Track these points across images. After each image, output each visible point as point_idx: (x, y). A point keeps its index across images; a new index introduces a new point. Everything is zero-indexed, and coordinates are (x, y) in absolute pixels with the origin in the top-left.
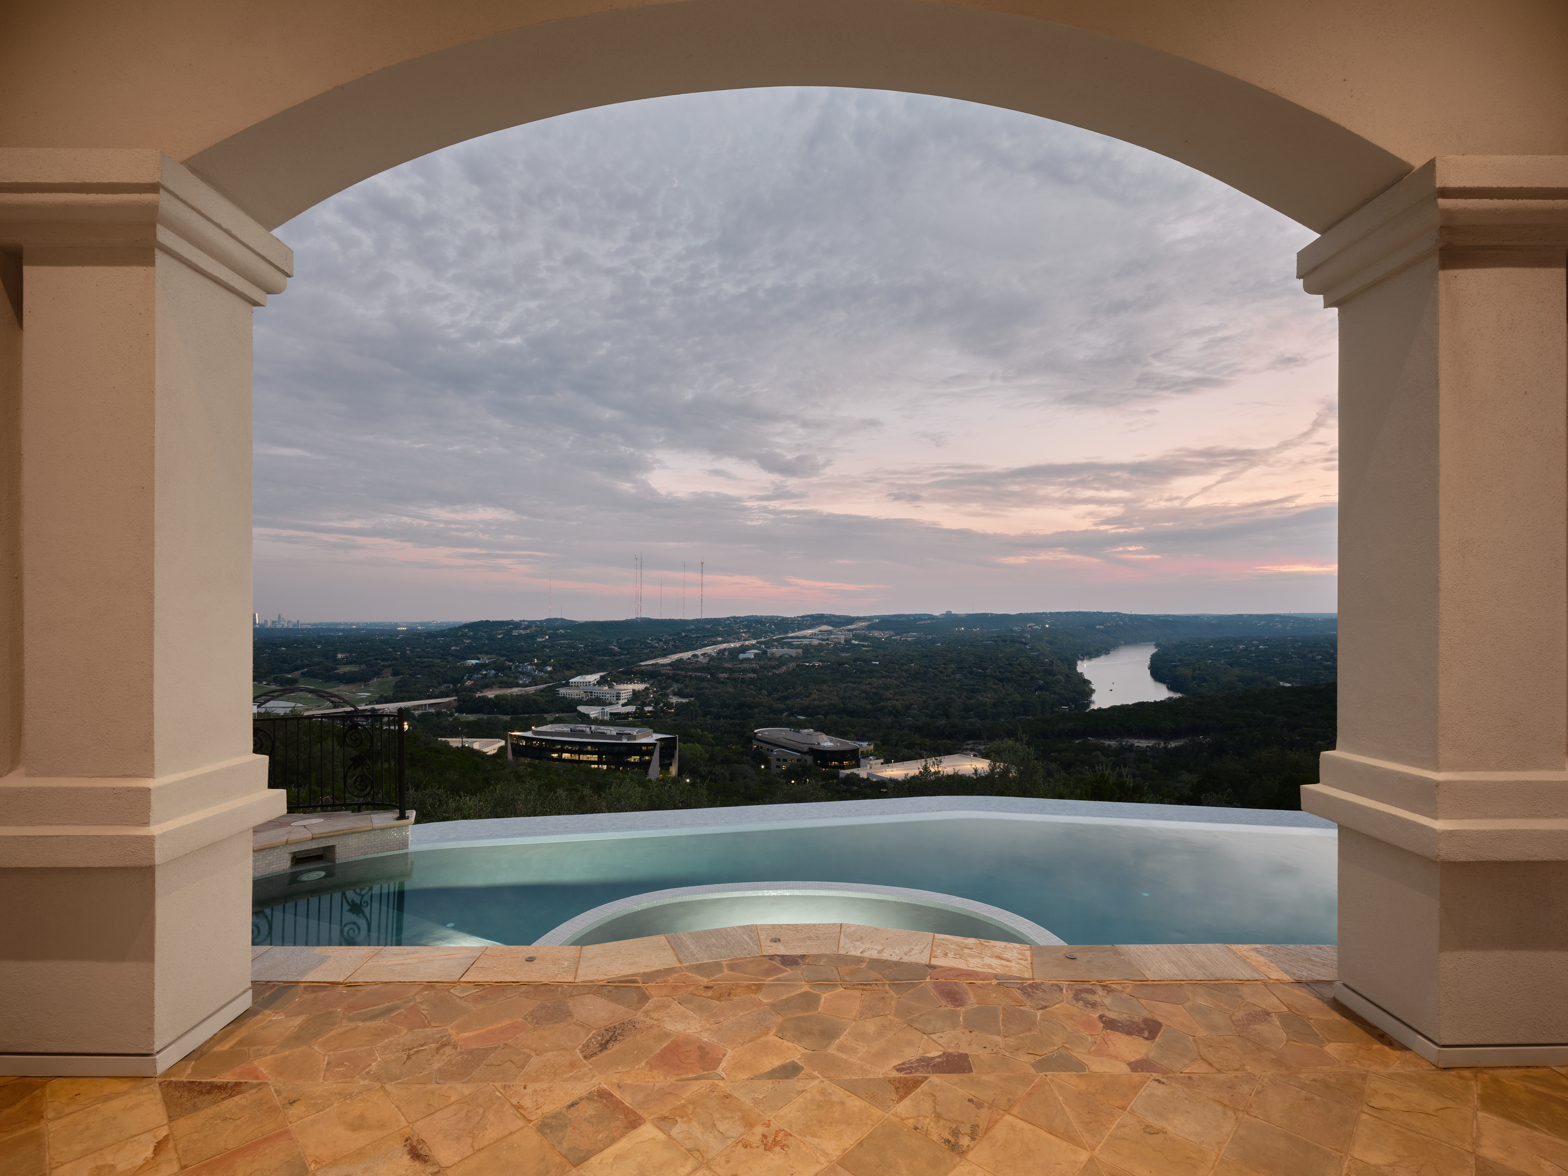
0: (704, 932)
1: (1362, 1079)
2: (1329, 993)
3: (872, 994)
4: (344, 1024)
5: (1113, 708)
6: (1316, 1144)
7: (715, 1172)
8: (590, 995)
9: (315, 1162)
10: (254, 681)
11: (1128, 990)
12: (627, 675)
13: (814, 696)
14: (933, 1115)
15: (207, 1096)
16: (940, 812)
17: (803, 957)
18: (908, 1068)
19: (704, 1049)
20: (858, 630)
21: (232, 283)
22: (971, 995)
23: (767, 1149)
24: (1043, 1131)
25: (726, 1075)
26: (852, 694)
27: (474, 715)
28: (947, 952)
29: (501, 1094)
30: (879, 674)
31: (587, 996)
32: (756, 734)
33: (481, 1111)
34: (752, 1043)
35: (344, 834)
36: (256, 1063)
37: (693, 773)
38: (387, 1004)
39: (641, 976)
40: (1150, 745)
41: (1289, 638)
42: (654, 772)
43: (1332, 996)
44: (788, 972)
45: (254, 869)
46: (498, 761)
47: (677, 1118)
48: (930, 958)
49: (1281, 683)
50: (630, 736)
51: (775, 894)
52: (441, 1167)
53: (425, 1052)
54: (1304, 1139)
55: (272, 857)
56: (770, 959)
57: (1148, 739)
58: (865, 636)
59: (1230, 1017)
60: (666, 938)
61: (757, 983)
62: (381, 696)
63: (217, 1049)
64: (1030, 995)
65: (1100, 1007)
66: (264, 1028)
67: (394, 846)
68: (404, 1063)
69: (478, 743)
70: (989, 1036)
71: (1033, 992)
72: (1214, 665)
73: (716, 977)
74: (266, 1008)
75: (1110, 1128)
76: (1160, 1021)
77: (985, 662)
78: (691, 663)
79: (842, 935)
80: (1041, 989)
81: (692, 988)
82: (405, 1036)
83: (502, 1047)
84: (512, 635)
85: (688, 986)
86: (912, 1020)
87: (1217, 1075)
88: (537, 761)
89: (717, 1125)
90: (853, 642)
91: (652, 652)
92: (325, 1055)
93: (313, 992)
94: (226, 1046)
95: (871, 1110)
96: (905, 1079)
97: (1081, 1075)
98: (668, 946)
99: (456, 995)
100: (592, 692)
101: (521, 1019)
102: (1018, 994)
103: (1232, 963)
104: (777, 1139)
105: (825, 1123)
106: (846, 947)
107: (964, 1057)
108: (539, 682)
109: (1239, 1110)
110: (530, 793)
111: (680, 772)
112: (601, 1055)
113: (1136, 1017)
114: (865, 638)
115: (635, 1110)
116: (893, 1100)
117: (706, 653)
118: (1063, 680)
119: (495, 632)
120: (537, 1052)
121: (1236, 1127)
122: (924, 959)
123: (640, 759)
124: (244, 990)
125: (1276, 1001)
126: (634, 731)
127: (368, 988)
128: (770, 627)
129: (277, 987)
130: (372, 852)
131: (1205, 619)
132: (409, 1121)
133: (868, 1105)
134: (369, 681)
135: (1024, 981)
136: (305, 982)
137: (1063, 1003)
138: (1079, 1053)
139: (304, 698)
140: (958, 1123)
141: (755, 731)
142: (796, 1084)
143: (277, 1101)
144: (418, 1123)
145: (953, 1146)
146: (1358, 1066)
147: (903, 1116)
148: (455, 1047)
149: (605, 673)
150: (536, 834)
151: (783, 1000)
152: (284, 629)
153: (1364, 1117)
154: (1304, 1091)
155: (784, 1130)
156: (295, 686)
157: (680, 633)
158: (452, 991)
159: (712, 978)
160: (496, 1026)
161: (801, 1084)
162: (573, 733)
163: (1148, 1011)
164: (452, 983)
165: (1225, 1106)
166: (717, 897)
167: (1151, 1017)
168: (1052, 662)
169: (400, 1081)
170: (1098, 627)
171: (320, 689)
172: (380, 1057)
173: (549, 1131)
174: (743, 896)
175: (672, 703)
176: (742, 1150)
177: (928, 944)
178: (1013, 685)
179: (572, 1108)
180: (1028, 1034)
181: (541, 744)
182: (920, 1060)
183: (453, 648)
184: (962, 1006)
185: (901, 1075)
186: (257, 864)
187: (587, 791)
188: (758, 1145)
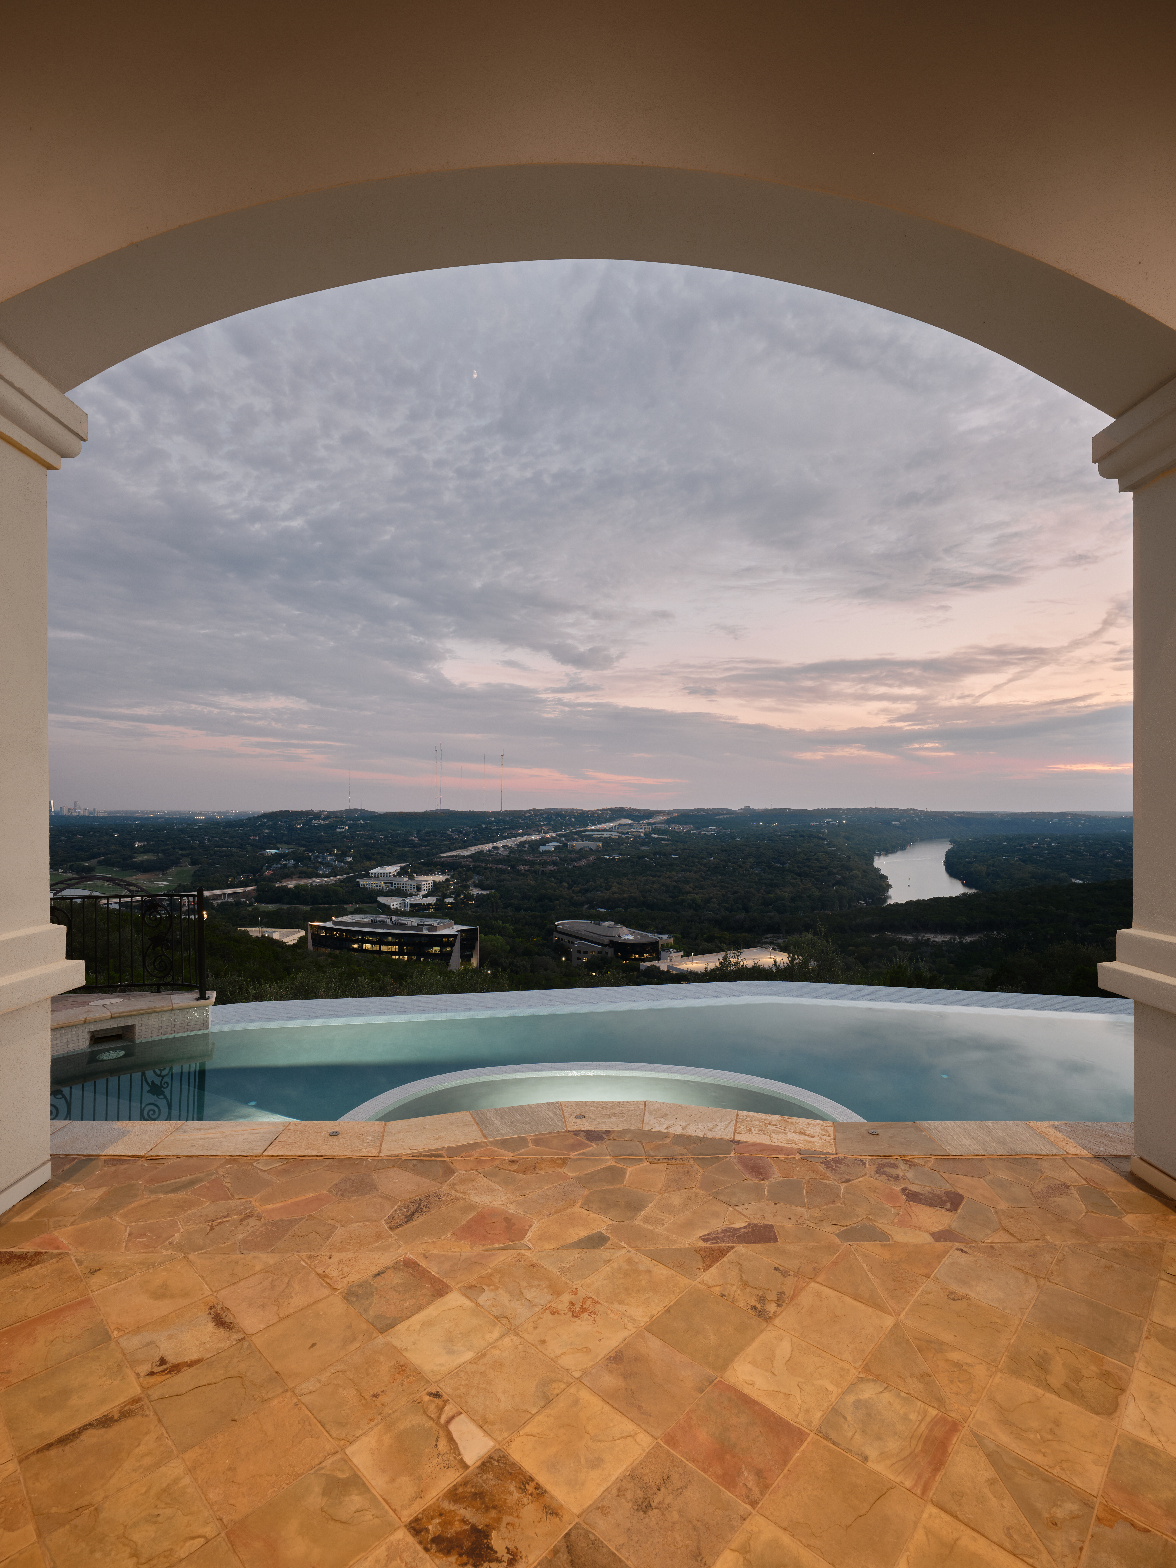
0: (509, 1108)
1: (1160, 1248)
2: (1126, 1167)
3: (677, 1168)
4: (145, 1197)
5: (910, 903)
6: (1116, 1309)
7: (523, 1338)
8: (395, 1169)
9: (118, 1329)
10: (50, 869)
11: (930, 1165)
12: (428, 866)
13: (614, 889)
14: (740, 1283)
15: (6, 1266)
16: (742, 997)
17: (608, 1132)
18: (714, 1238)
19: (510, 1220)
20: (657, 824)
21: (25, 444)
22: (775, 1169)
23: (575, 1316)
24: (849, 1298)
25: (533, 1245)
26: (651, 887)
27: (274, 905)
28: (751, 1128)
29: (306, 1263)
30: (678, 868)
31: (391, 1169)
32: (556, 926)
33: (286, 1280)
34: (558, 1214)
35: (143, 1014)
36: (56, 1234)
37: (494, 965)
38: (189, 1177)
39: (446, 1150)
40: (946, 939)
41: (1080, 836)
42: (455, 962)
43: (1129, 1170)
44: (593, 1147)
45: (52, 1048)
46: (299, 951)
47: (484, 1287)
48: (734, 1134)
49: (1073, 880)
50: (430, 927)
51: (579, 1074)
52: (246, 1334)
53: (229, 1223)
54: (1104, 1304)
55: (70, 1036)
56: (575, 1134)
57: (944, 934)
58: (664, 830)
59: (1030, 1190)
60: (471, 1114)
61: (562, 1157)
62: (179, 886)
63: (17, 1220)
64: (833, 1169)
65: (902, 1181)
66: (64, 1200)
67: (194, 1026)
68: (208, 1234)
69: (278, 933)
70: (794, 1208)
71: (836, 1166)
72: (1008, 862)
73: (521, 1151)
74: (66, 1180)
75: (914, 1295)
76: (961, 1193)
77: (783, 856)
78: (491, 855)
79: (646, 1112)
80: (844, 1163)
81: (497, 1162)
82: (208, 1208)
83: (306, 1218)
84: (312, 826)
85: (493, 1160)
86: (717, 1193)
87: (1018, 1245)
88: (337, 952)
89: (524, 1294)
90: (653, 835)
91: (452, 843)
92: (126, 1226)
93: (113, 1165)
94: (25, 1217)
95: (678, 1278)
96: (711, 1248)
97: (885, 1245)
98: (473, 1122)
99: (259, 1169)
100: (392, 883)
101: (325, 1192)
102: (821, 1168)
103: (1031, 1138)
104: (585, 1306)
105: (633, 1291)
106: (651, 1123)
107: (770, 1228)
108: (339, 873)
109: (1040, 1278)
110: (331, 981)
111: (481, 962)
112: (406, 1226)
113: (938, 1190)
114: (664, 832)
115: (441, 1279)
116: (700, 1269)
117: (506, 846)
118: (860, 875)
119: (294, 822)
120: (342, 1224)
121: (1038, 1293)
122: (728, 1135)
123: (441, 950)
124: (43, 1162)
125: (1075, 1174)
126: (435, 923)
127: (170, 1162)
128: (570, 820)
129: (76, 1160)
130: (172, 1032)
131: (999, 816)
132: (213, 1289)
133: (675, 1273)
134: (167, 870)
135: (828, 1156)
136: (106, 1155)
137: (866, 1177)
138: (882, 1224)
139: (101, 887)
140: (764, 1290)
141: (556, 923)
142: (603, 1253)
143: (78, 1270)
144: (222, 1292)
145: (760, 1312)
146: (1156, 1236)
147: (710, 1284)
148: (259, 1218)
149: (406, 864)
150: (337, 1016)
151: (588, 1174)
152: (81, 817)
153: (1162, 1283)
154: (1103, 1260)
155: (591, 1298)
156: (92, 874)
157: (481, 825)
158: (255, 1164)
159: (517, 1153)
160: (300, 1198)
161: (608, 1254)
162: (374, 924)
163: (950, 1184)
164: (255, 1157)
165: (1026, 1273)
166: (520, 1077)
167: (953, 1190)
168: (849, 857)
169: (203, 1251)
170: (894, 823)
171: (117, 877)
172: (183, 1228)
173: (355, 1299)
174: (547, 1076)
175: (473, 894)
176: (550, 1317)
177: (732, 1120)
178: (811, 880)
179: (378, 1277)
180: (833, 1205)
181: (341, 935)
182: (726, 1230)
183: (252, 838)
184: (767, 1179)
185: (707, 1245)
186: (55, 1042)
187: (388, 979)
188: (565, 1312)
